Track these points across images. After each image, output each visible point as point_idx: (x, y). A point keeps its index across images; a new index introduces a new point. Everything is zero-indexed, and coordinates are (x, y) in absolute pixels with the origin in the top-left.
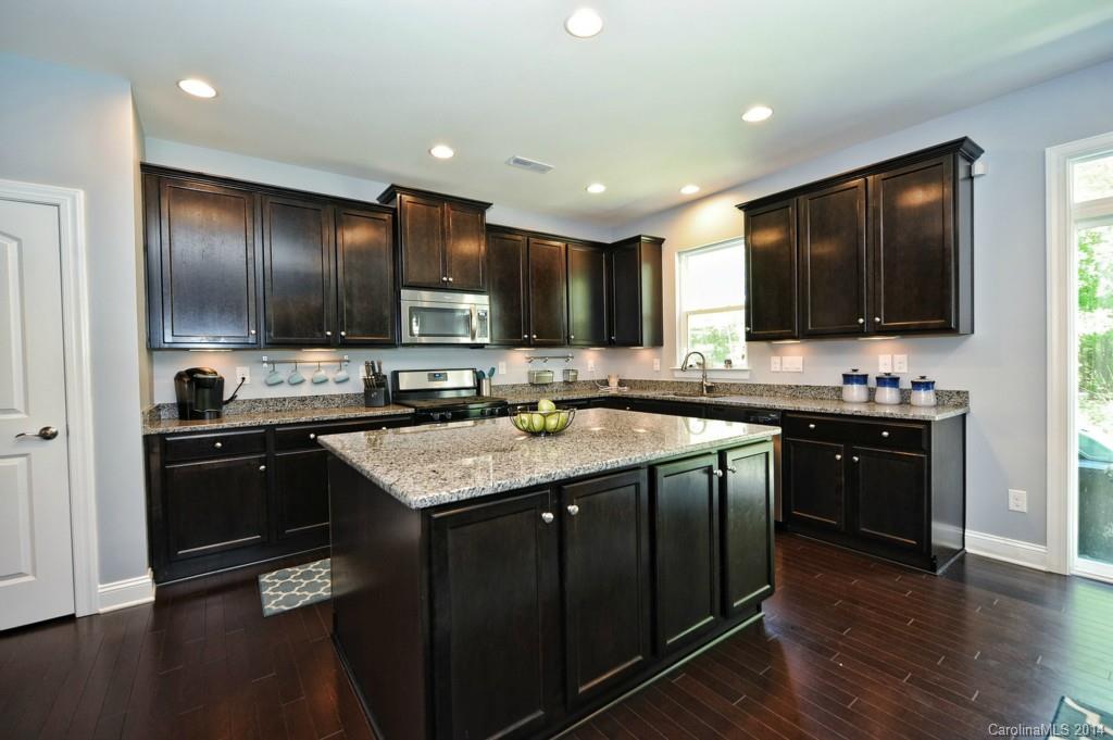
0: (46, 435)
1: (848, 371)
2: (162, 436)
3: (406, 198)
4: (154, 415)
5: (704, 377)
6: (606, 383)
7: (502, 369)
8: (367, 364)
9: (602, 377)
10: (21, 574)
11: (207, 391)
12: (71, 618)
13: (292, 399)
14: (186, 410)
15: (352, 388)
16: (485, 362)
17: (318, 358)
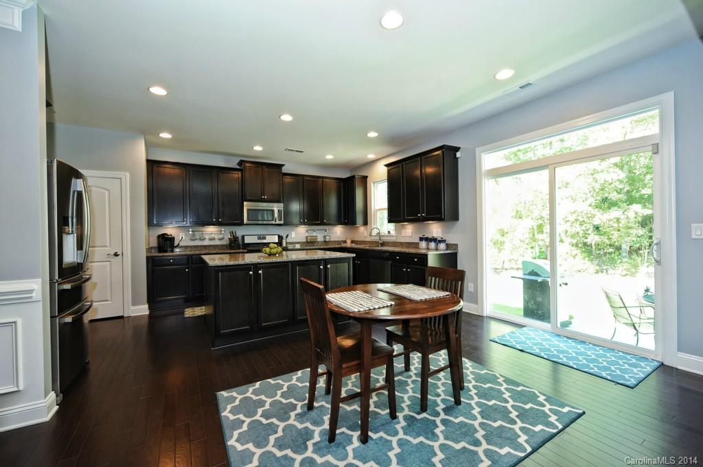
0: (116, 255)
1: (421, 236)
2: (153, 257)
3: (248, 165)
4: (149, 249)
5: (380, 239)
6: (345, 242)
7: (293, 234)
8: (230, 232)
9: (344, 239)
10: (107, 301)
11: (168, 242)
12: (122, 317)
13: (201, 246)
14: (161, 248)
15: (225, 242)
16: (283, 232)
17: (211, 230)
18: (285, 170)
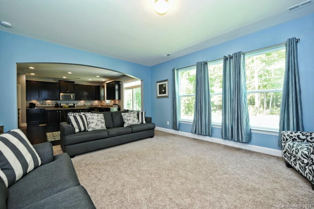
2: (28, 109)
4: (27, 107)
5: (107, 104)
6: (98, 106)
7: (79, 103)
8: (55, 102)
9: (98, 105)
11: (33, 105)
13: (45, 107)
14: (30, 107)
15: (54, 105)
16: (75, 102)
17: (49, 102)
18: (75, 83)
